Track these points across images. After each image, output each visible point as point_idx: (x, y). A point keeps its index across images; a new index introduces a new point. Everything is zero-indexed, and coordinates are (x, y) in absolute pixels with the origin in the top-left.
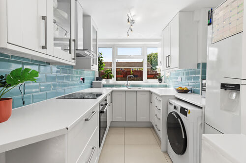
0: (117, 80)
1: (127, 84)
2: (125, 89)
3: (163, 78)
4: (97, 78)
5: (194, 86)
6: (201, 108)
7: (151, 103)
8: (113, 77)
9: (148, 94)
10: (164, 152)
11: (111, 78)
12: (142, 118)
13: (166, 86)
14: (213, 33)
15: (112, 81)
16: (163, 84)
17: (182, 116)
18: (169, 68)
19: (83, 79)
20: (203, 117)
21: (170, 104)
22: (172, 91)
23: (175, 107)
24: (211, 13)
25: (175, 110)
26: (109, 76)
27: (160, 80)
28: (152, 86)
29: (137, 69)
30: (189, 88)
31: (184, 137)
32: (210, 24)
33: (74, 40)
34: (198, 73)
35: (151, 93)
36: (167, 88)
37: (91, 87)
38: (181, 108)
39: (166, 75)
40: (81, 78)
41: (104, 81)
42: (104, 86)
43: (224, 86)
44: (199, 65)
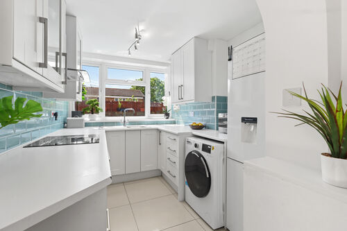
0: (107, 115)
1: (124, 121)
2: (121, 127)
3: (170, 112)
4: (73, 112)
5: (208, 121)
6: (223, 143)
7: (160, 144)
8: (102, 111)
9: (155, 133)
10: (181, 201)
11: (97, 112)
12: (148, 166)
13: (174, 123)
14: (233, 69)
15: (100, 117)
16: (170, 119)
17: (204, 154)
18: (181, 100)
19: (56, 115)
20: (225, 152)
21: (188, 142)
22: (183, 128)
23: (196, 146)
24: (230, 50)
25: (196, 149)
26: (94, 110)
27: (167, 115)
28: (157, 123)
29: (124, 99)
30: (203, 123)
31: (208, 176)
32: (230, 60)
33: (65, 55)
34: (213, 107)
35: (159, 131)
36: (176, 125)
37: (64, 127)
38: (203, 145)
39: (175, 109)
40: (52, 112)
41: (86, 118)
42: (87, 125)
43: (244, 120)
44: (213, 98)
